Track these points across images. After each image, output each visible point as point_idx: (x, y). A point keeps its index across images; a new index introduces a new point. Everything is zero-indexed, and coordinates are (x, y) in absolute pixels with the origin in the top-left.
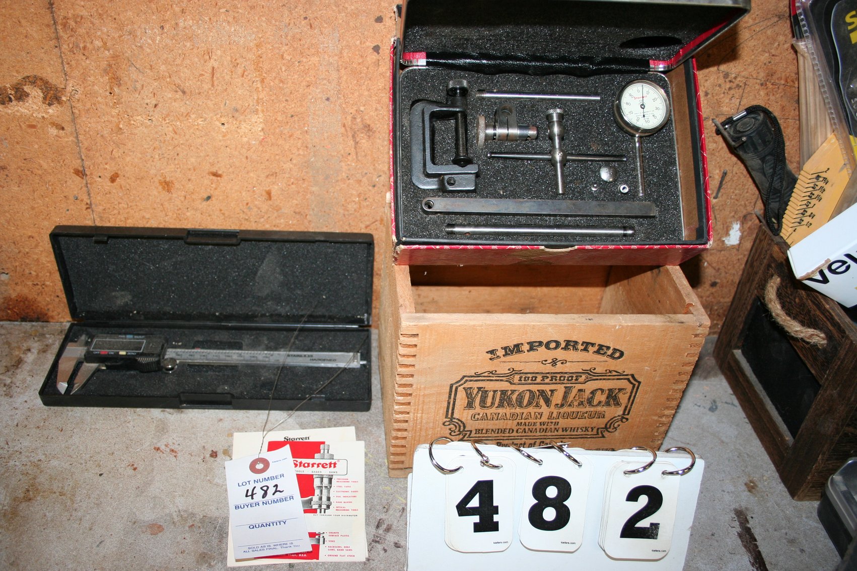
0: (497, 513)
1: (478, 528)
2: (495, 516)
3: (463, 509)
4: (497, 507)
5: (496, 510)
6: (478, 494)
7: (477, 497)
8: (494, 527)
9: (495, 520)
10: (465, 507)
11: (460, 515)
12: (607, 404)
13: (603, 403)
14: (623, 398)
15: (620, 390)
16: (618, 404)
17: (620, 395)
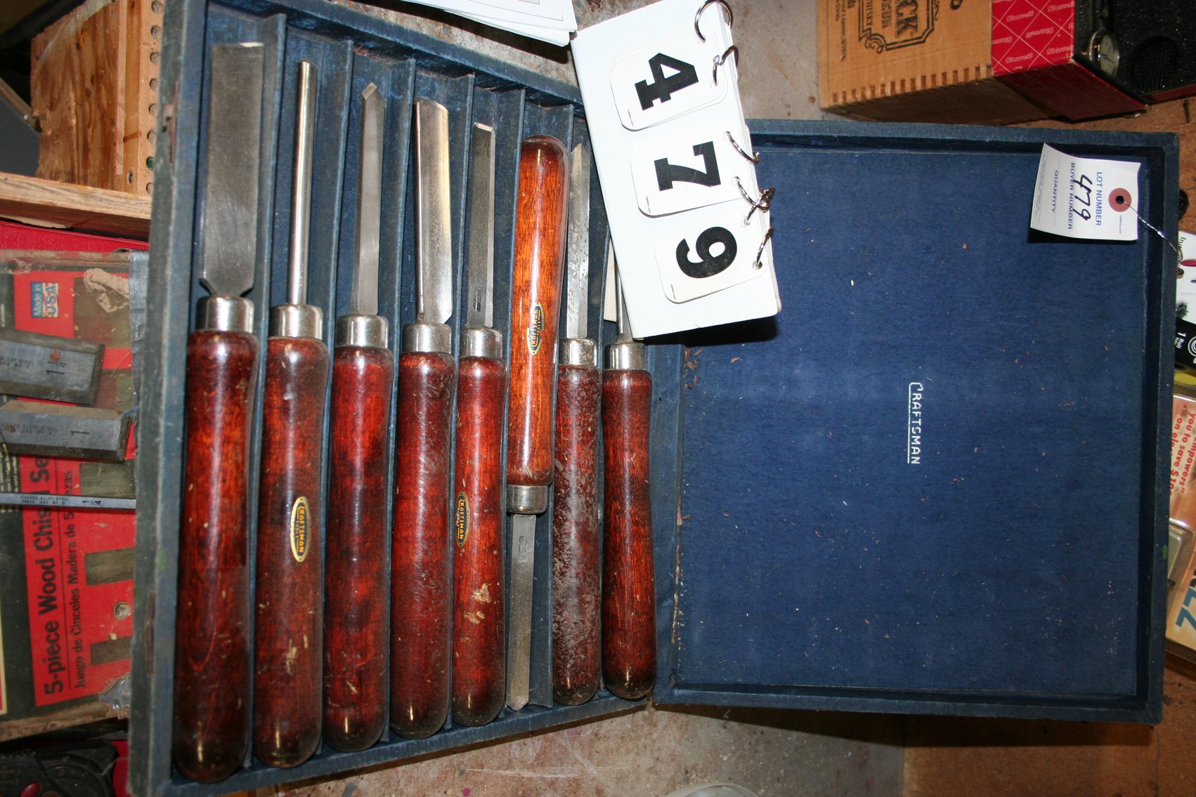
0: (662, 101)
1: (641, 87)
2: (659, 100)
3: (657, 62)
4: (669, 98)
5: (665, 98)
6: (679, 72)
7: (676, 72)
8: (646, 104)
9: (654, 102)
10: (660, 63)
11: (651, 62)
12: (899, 23)
13: (900, 18)
14: (906, 35)
15: (916, 27)
16: (899, 33)
17: (910, 30)
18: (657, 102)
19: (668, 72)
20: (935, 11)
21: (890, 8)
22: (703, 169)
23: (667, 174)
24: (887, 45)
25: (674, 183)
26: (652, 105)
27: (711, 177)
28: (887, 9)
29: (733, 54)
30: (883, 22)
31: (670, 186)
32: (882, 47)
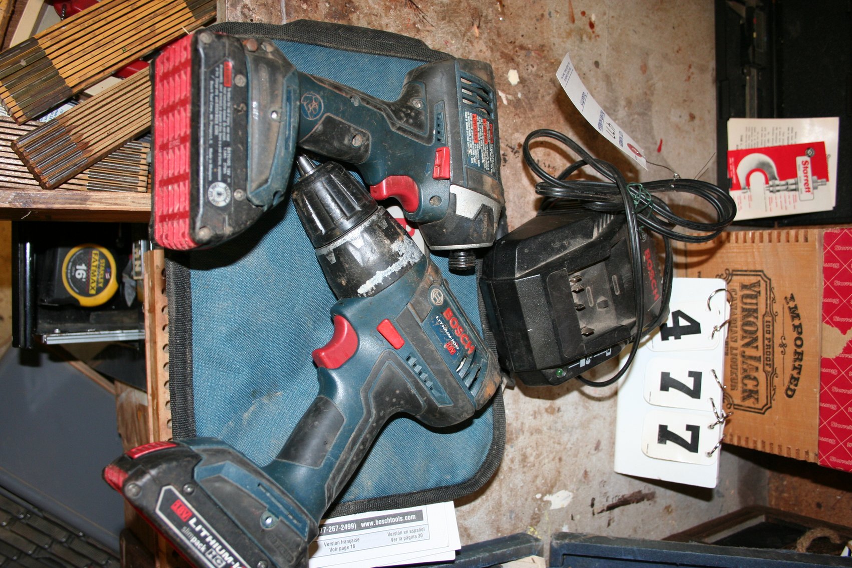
0: (675, 339)
2: (673, 337)
6: (690, 324)
7: (687, 324)
8: (665, 338)
10: (679, 316)
12: (744, 391)
13: (745, 388)
14: (749, 403)
15: (757, 399)
16: (744, 399)
17: (752, 400)
18: (671, 338)
19: (683, 322)
20: (773, 393)
21: (737, 376)
22: (692, 387)
23: (667, 383)
24: (735, 405)
25: (670, 389)
26: (667, 339)
27: (695, 393)
28: (734, 376)
29: (727, 325)
30: (732, 386)
31: (667, 390)
32: (731, 405)
